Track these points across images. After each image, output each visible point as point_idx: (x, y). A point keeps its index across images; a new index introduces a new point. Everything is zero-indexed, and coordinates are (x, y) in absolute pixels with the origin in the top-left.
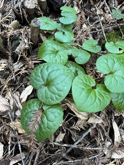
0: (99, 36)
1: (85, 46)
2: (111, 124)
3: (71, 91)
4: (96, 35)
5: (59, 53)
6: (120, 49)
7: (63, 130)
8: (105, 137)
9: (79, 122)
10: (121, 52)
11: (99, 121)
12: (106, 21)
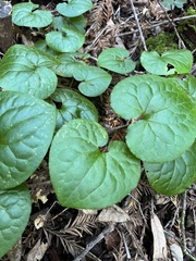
0: (136, 43)
1: (102, 60)
2: (149, 222)
3: (47, 158)
4: (131, 40)
5: (38, 71)
6: (170, 67)
7: (44, 236)
8: (133, 251)
9: (78, 220)
10: (172, 71)
11: (122, 217)
12: (152, 15)
